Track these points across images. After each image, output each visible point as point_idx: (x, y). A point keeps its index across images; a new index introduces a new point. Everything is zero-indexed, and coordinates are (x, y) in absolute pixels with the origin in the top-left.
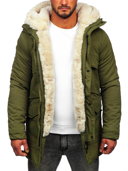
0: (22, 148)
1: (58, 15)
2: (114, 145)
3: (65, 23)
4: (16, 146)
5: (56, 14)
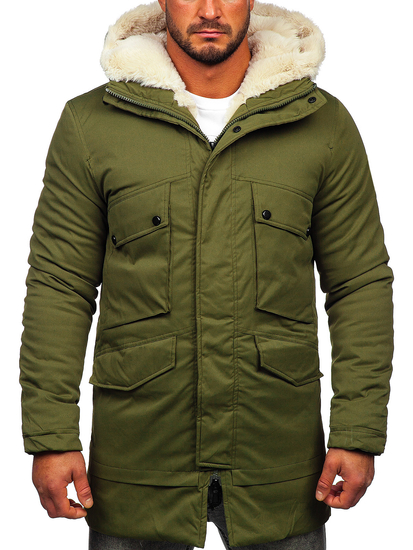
0: (72, 492)
1: (188, 53)
2: (366, 480)
3: (210, 79)
4: (53, 486)
5: (180, 50)
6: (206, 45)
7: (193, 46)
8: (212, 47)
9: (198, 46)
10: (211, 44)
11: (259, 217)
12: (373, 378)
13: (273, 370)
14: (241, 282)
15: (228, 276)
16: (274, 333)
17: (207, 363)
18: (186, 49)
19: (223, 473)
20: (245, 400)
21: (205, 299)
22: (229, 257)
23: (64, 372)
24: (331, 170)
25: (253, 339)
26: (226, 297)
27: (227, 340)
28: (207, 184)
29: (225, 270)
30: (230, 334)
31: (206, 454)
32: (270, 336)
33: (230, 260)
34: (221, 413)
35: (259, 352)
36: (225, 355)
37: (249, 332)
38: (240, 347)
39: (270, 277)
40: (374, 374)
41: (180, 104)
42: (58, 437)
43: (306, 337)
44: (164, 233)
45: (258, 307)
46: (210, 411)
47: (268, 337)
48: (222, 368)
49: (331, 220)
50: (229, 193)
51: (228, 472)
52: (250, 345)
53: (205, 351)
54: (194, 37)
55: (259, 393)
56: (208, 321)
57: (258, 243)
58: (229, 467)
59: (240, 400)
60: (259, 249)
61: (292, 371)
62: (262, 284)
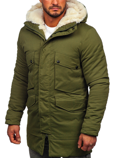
6: (54, 12)
7: (50, 13)
8: (56, 13)
9: (52, 12)
10: (56, 12)
11: (56, 63)
12: (94, 113)
13: (61, 107)
14: (51, 81)
15: (47, 79)
16: (62, 96)
17: (41, 103)
18: (48, 13)
19: (49, 135)
20: (53, 115)
21: (41, 85)
22: (48, 73)
23: (16, 103)
24: (82, 50)
25: (54, 97)
26: (46, 85)
27: (47, 97)
28: (42, 52)
29: (46, 77)
30: (47, 96)
31: (43, 129)
32: (61, 97)
33: (48, 74)
34: (47, 118)
35: (55, 101)
36: (46, 101)
37: (53, 95)
38: (51, 99)
39: (59, 80)
40: (94, 112)
41: (40, 29)
42: (11, 121)
43: (75, 98)
44: (33, 65)
45: (55, 88)
46: (43, 117)
47: (60, 97)
48: (46, 105)
49: (85, 65)
50: (49, 55)
51: (50, 135)
52: (53, 99)
53: (41, 100)
54: (51, 10)
55: (57, 113)
56: (42, 91)
57: (56, 70)
58: (50, 134)
59: (52, 115)
60: (56, 72)
61: (69, 108)
62: (57, 82)
